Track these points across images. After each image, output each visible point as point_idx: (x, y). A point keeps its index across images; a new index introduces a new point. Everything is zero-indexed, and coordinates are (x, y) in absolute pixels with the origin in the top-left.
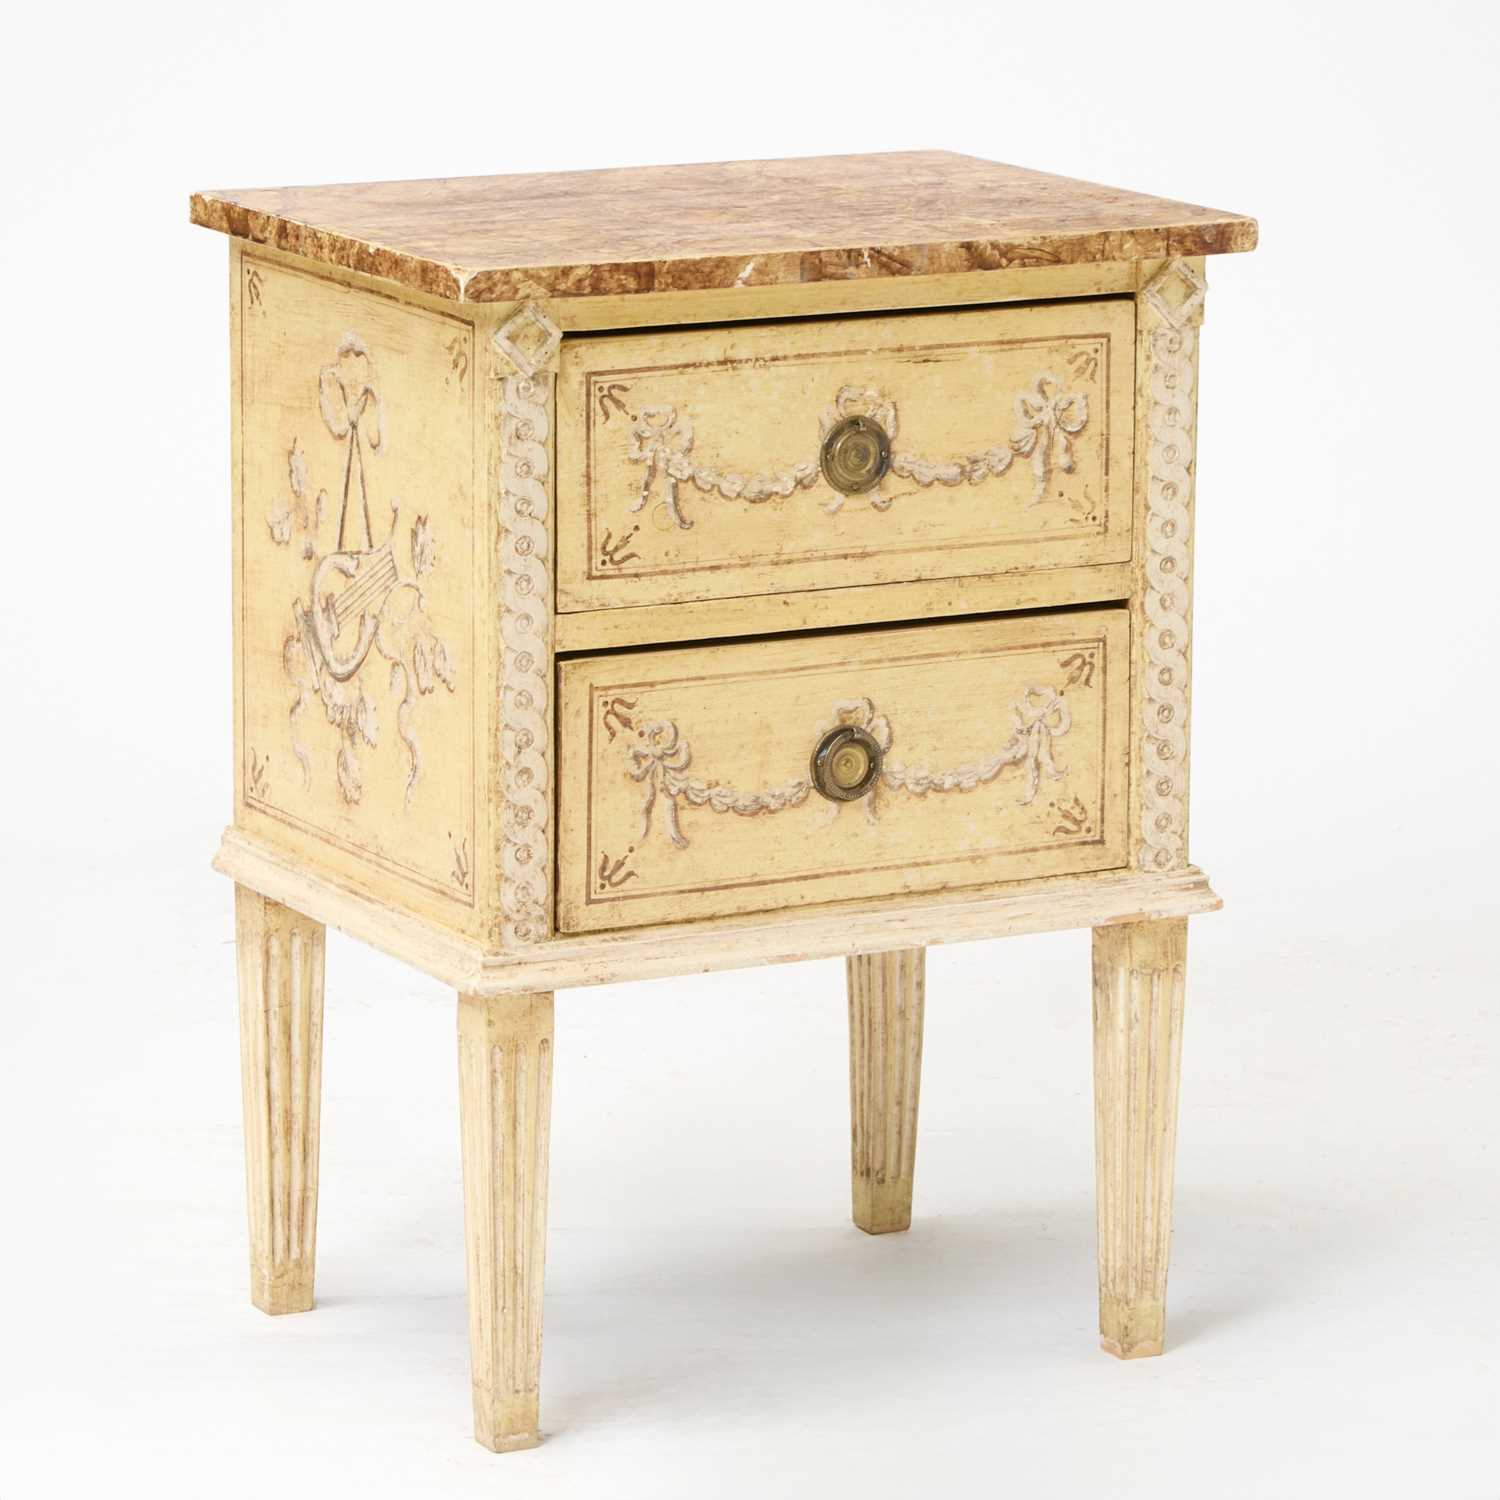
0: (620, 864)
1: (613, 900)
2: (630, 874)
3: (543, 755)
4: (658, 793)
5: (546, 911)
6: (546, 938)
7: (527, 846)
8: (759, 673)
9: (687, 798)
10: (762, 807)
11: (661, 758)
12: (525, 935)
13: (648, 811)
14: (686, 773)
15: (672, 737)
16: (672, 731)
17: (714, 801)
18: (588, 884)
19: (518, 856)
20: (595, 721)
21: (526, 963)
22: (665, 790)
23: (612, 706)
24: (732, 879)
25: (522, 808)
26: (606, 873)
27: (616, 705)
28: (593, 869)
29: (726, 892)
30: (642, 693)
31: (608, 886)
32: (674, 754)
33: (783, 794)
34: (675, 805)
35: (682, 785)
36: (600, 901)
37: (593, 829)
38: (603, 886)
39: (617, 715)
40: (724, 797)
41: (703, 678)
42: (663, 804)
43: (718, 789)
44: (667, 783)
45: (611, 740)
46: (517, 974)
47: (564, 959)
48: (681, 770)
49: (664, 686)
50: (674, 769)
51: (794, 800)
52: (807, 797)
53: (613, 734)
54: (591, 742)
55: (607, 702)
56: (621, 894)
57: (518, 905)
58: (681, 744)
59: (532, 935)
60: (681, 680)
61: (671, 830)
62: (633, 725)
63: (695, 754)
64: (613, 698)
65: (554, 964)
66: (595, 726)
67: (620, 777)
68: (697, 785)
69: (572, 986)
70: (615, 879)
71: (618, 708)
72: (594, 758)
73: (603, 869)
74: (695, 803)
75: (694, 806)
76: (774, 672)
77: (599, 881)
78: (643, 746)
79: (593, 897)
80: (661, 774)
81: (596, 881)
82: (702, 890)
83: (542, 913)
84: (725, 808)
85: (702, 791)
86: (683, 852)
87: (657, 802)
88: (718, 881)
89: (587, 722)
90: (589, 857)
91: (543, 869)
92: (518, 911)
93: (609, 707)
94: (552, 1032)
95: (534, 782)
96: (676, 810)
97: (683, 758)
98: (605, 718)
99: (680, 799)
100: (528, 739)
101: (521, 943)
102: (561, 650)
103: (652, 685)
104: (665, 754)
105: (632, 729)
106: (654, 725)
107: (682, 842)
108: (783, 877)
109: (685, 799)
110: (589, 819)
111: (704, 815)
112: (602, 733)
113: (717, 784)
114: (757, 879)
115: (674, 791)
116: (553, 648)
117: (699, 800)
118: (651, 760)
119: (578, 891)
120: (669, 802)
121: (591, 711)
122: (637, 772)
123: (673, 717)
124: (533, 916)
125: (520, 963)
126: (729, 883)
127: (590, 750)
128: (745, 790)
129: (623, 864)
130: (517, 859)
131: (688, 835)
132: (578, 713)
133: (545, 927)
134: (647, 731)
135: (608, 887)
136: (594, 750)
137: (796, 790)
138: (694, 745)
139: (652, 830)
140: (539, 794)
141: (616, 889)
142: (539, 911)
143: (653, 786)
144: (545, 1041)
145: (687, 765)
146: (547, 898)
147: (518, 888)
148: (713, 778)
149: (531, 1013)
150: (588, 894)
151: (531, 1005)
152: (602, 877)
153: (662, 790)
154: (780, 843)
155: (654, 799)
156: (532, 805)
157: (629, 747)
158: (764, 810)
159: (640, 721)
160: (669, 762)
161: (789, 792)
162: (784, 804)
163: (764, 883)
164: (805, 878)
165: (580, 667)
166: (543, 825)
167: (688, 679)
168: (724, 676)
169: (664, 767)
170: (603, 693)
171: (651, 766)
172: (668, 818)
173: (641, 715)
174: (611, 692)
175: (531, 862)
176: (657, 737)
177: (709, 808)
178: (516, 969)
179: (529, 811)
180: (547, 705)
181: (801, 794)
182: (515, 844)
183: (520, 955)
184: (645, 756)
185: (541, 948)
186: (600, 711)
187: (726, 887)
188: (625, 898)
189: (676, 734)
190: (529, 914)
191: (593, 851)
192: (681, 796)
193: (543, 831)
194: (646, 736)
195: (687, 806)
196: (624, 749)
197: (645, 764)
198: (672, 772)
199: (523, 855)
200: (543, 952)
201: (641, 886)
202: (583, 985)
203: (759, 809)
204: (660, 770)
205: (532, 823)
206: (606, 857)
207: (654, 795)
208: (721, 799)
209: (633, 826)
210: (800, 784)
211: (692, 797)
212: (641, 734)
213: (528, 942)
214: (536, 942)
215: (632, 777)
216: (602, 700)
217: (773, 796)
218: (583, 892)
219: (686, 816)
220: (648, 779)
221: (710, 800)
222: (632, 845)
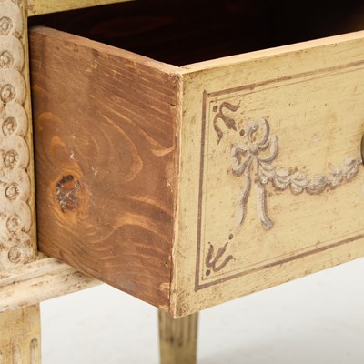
0: (222, 251)
1: (215, 283)
2: (230, 258)
3: (23, 105)
4: (253, 182)
5: (31, 236)
6: (33, 259)
7: (14, 184)
8: (330, 69)
9: (274, 185)
10: (327, 185)
11: (256, 153)
12: (16, 258)
13: (245, 201)
14: (274, 163)
15: (265, 133)
16: (265, 127)
17: (293, 185)
18: (197, 272)
19: (8, 193)
20: (207, 125)
21: (19, 282)
22: (258, 181)
23: (221, 111)
24: (303, 249)
25: (9, 152)
26: (211, 262)
27: (224, 108)
28: (201, 258)
29: (298, 260)
30: (244, 95)
31: (212, 271)
32: (266, 148)
33: (341, 172)
34: (265, 192)
35: (270, 175)
36: (206, 286)
37: (203, 224)
38: (208, 273)
39: (224, 118)
40: (300, 180)
41: (289, 78)
42: (257, 191)
43: (297, 174)
44: (260, 174)
45: (219, 141)
46: (13, 292)
47: (48, 274)
48: (269, 161)
49: (261, 88)
50: (265, 161)
51: (348, 176)
52: (357, 172)
53: (220, 136)
54: (203, 144)
55: (216, 107)
56: (222, 277)
57: (10, 235)
58: (272, 138)
59: (22, 258)
60: (273, 81)
61: (261, 215)
62: (236, 126)
63: (281, 146)
64: (222, 102)
65: (41, 280)
66: (206, 130)
67: (224, 174)
68: (282, 173)
69: (57, 296)
70: (217, 265)
71: (226, 111)
72: (205, 159)
73: (209, 257)
74: (279, 189)
75: (278, 192)
76: (340, 67)
77: (206, 269)
78: (243, 144)
79: (201, 283)
80: (255, 168)
81: (204, 268)
82: (280, 263)
83: (29, 238)
84: (301, 189)
85: (284, 177)
86: (269, 233)
87: (252, 192)
88: (293, 252)
89: (200, 128)
90: (199, 249)
91: (27, 202)
92: (10, 240)
93: (218, 111)
94: (39, 333)
95: (17, 130)
96: (265, 197)
97: (272, 149)
98: (215, 122)
99: (269, 188)
100: (11, 94)
101: (14, 265)
102: (32, 14)
103: (251, 87)
104: (259, 148)
105: (235, 129)
106: (252, 124)
107: (268, 224)
108: (337, 241)
109: (274, 186)
110: (200, 215)
111: (285, 199)
112: (212, 135)
113: (296, 170)
114: (319, 246)
115: (264, 180)
116: (26, 13)
117: (282, 186)
118: (248, 156)
119: (189, 279)
120: (261, 191)
121: (204, 117)
122: (237, 168)
123: (266, 115)
124: (22, 242)
125: (14, 283)
126: (301, 252)
127: (202, 152)
128: (315, 172)
129: (224, 250)
130: (7, 196)
131: (273, 216)
132: (193, 120)
133: (32, 249)
134: (246, 129)
135: (212, 273)
136: (205, 153)
137: (350, 167)
138: (280, 138)
139: (247, 218)
140: (21, 139)
141: (217, 273)
142: (26, 237)
143: (249, 178)
144: (34, 340)
145: (275, 157)
146: (31, 225)
147: (9, 219)
148: (293, 165)
149: (23, 320)
150: (197, 281)
151: (23, 314)
152: (208, 265)
153: (255, 182)
154: (337, 214)
155: (250, 189)
156: (17, 149)
157: (232, 145)
158: (328, 188)
159: (242, 122)
160: (262, 156)
161: (345, 169)
162: (342, 180)
163: (324, 249)
164: (352, 239)
165: (196, 76)
166: (26, 165)
167: (279, 80)
168: (305, 74)
169: (258, 161)
170: (213, 98)
171: (248, 160)
172: (260, 205)
173: (243, 116)
174: (220, 97)
175: (18, 197)
176: (254, 134)
177: (289, 191)
178: (11, 289)
179: (14, 154)
180: (24, 63)
181: (353, 171)
182: (5, 184)
183: (13, 276)
184: (244, 153)
185: (29, 267)
186: (211, 115)
187: (298, 257)
188: (225, 279)
189: (268, 129)
190: (18, 240)
191: (202, 243)
192: (270, 184)
193: (26, 170)
194: (245, 135)
195: (274, 193)
196: (228, 148)
197: (244, 159)
198: (263, 164)
199: (11, 192)
200: (32, 270)
201: (237, 267)
202: (65, 293)
203: (326, 186)
204: (255, 164)
205: (17, 164)
206: (212, 246)
207: (249, 186)
208: (297, 182)
209: (233, 216)
210: (353, 161)
211: (277, 183)
212: (242, 133)
213: (19, 264)
214: (25, 263)
215: (234, 172)
216: (213, 105)
217: (334, 175)
218: (193, 281)
219: (272, 202)
220: (246, 174)
221: (290, 184)
222: (232, 232)
